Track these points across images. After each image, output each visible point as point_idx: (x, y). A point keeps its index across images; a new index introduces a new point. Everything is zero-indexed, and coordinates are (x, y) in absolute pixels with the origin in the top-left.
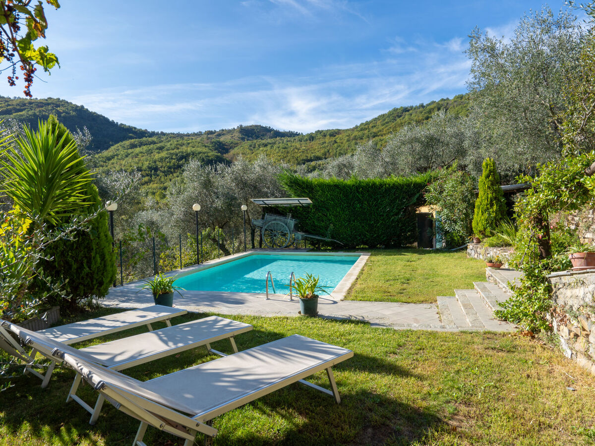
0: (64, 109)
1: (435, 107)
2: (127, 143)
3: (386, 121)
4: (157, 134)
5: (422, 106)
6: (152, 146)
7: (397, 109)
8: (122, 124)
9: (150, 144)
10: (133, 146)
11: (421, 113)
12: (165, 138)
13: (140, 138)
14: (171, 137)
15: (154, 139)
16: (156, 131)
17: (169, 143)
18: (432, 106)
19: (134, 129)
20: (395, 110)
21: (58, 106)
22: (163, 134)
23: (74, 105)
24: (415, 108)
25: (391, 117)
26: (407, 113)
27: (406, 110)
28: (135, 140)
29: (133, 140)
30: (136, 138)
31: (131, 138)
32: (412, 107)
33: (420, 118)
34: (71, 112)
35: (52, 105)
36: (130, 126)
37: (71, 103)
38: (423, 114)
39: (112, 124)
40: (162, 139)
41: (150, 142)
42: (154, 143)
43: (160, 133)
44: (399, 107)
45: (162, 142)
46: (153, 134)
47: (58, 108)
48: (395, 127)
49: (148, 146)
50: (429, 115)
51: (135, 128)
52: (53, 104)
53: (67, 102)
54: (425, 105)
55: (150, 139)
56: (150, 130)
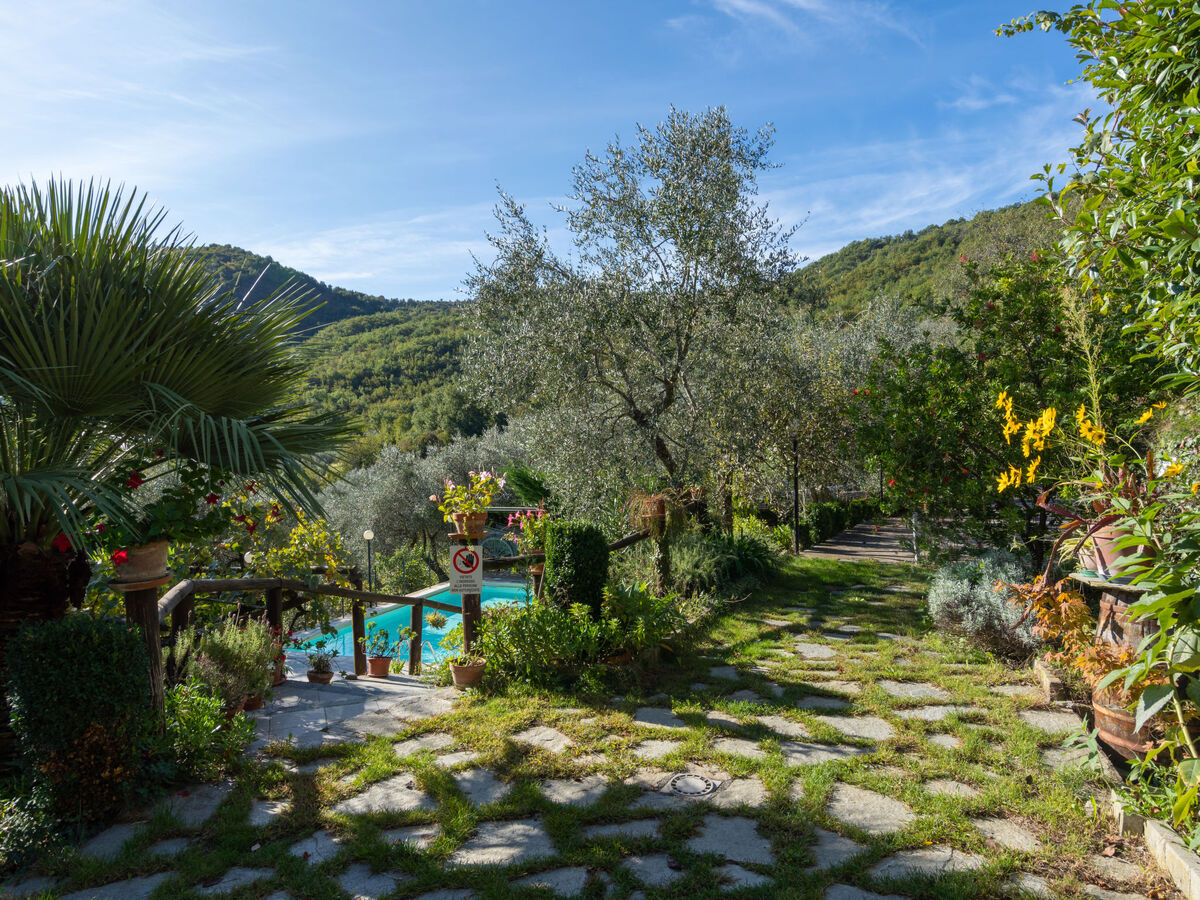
0: (237, 264)
1: (933, 239)
2: (347, 323)
3: (837, 267)
4: (403, 303)
5: (910, 236)
6: (391, 328)
7: (859, 243)
8: (338, 289)
9: (387, 325)
10: (358, 329)
11: (906, 250)
12: (415, 310)
13: (370, 314)
14: (426, 310)
15: (396, 314)
16: (400, 299)
17: (422, 322)
18: (927, 237)
19: (359, 297)
20: (855, 245)
21: (228, 259)
22: (412, 303)
23: (255, 256)
24: (895, 241)
25: (847, 261)
26: (879, 251)
27: (876, 245)
28: (361, 317)
29: (357, 318)
30: (363, 314)
31: (355, 313)
32: (888, 239)
33: (904, 262)
34: (250, 269)
35: (218, 258)
36: (352, 292)
37: (250, 253)
38: (909, 252)
39: (322, 288)
40: (411, 314)
41: (389, 321)
42: (395, 322)
43: (406, 301)
44: (862, 240)
45: (409, 319)
46: (394, 304)
47: (229, 263)
48: (853, 280)
49: (384, 328)
50: (922, 256)
51: (362, 295)
52: (219, 255)
53: (243, 252)
54: (915, 233)
55: (388, 315)
56: (389, 297)
